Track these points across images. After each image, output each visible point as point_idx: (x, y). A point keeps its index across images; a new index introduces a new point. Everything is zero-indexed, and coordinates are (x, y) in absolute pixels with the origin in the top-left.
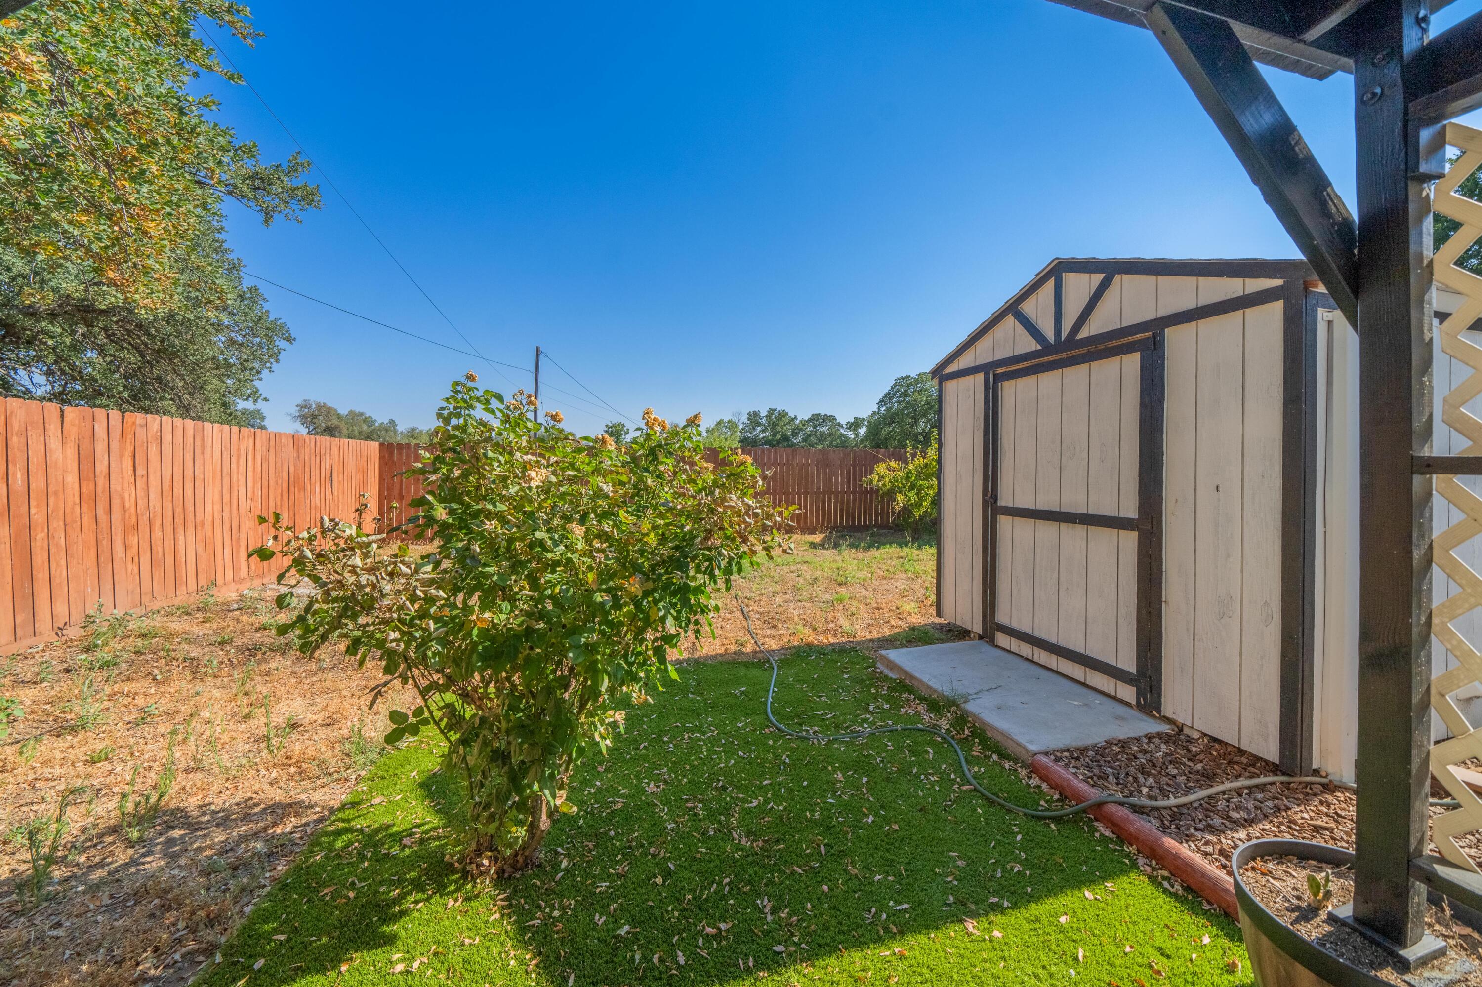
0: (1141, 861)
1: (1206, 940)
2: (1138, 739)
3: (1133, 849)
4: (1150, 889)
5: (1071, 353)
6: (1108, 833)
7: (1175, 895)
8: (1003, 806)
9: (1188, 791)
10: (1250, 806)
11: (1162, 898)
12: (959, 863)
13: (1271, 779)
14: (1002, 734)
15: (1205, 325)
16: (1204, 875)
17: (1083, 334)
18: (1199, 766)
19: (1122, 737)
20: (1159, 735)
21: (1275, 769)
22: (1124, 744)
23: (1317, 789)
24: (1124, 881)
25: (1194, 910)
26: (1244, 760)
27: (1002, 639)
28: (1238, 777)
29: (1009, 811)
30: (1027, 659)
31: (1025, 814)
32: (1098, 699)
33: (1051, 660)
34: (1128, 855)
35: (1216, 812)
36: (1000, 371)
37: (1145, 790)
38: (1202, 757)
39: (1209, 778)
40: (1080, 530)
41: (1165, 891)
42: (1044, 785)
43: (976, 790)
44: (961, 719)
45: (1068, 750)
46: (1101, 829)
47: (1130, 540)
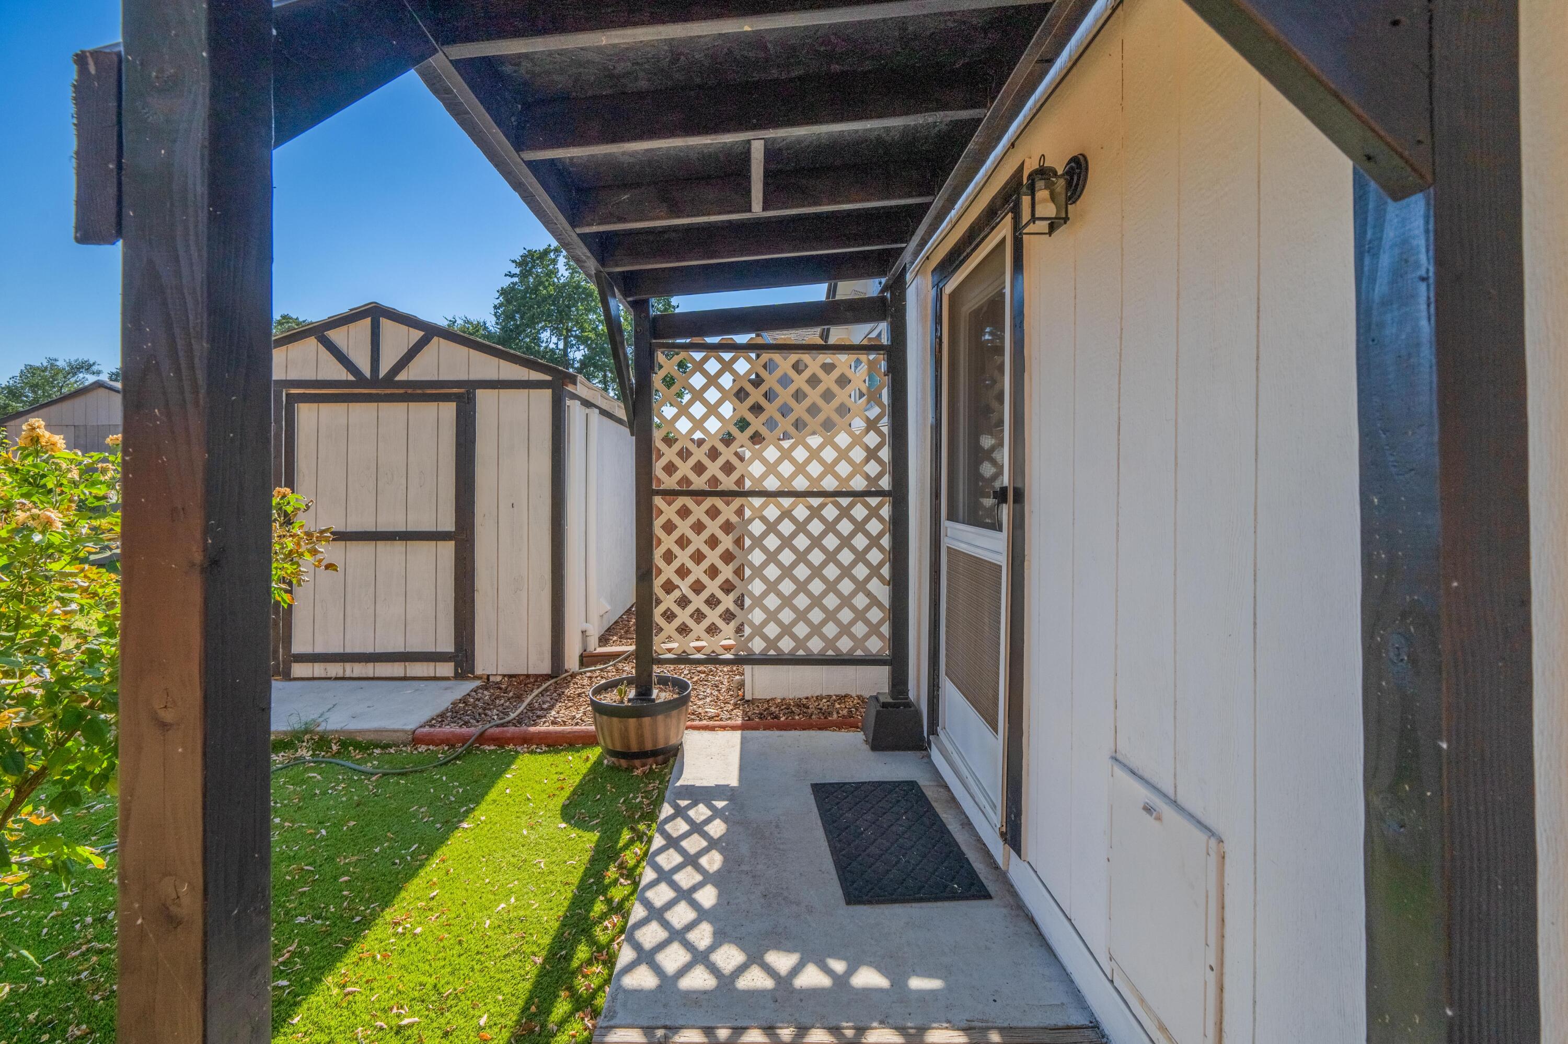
0: (519, 749)
1: (570, 758)
2: (468, 695)
3: (511, 746)
4: (533, 757)
5: (389, 391)
6: (493, 747)
7: (545, 752)
8: (416, 772)
9: (516, 708)
10: (548, 699)
11: (539, 757)
12: (423, 810)
13: (549, 683)
14: (376, 731)
15: (506, 393)
16: (556, 733)
17: (402, 377)
18: (511, 694)
19: (459, 697)
20: (478, 688)
21: (547, 677)
22: (464, 700)
23: (569, 678)
24: (518, 762)
25: (557, 752)
26: (532, 680)
27: (298, 670)
28: (532, 691)
29: (422, 771)
30: (336, 679)
31: (435, 767)
32: (422, 684)
33: (367, 669)
34: (510, 751)
35: (536, 709)
36: (293, 391)
37: (495, 717)
38: (509, 689)
39: (519, 698)
40: (399, 546)
41: (540, 753)
42: (431, 747)
43: (384, 775)
44: (322, 742)
45: (433, 719)
46: (487, 747)
47: (447, 549)
